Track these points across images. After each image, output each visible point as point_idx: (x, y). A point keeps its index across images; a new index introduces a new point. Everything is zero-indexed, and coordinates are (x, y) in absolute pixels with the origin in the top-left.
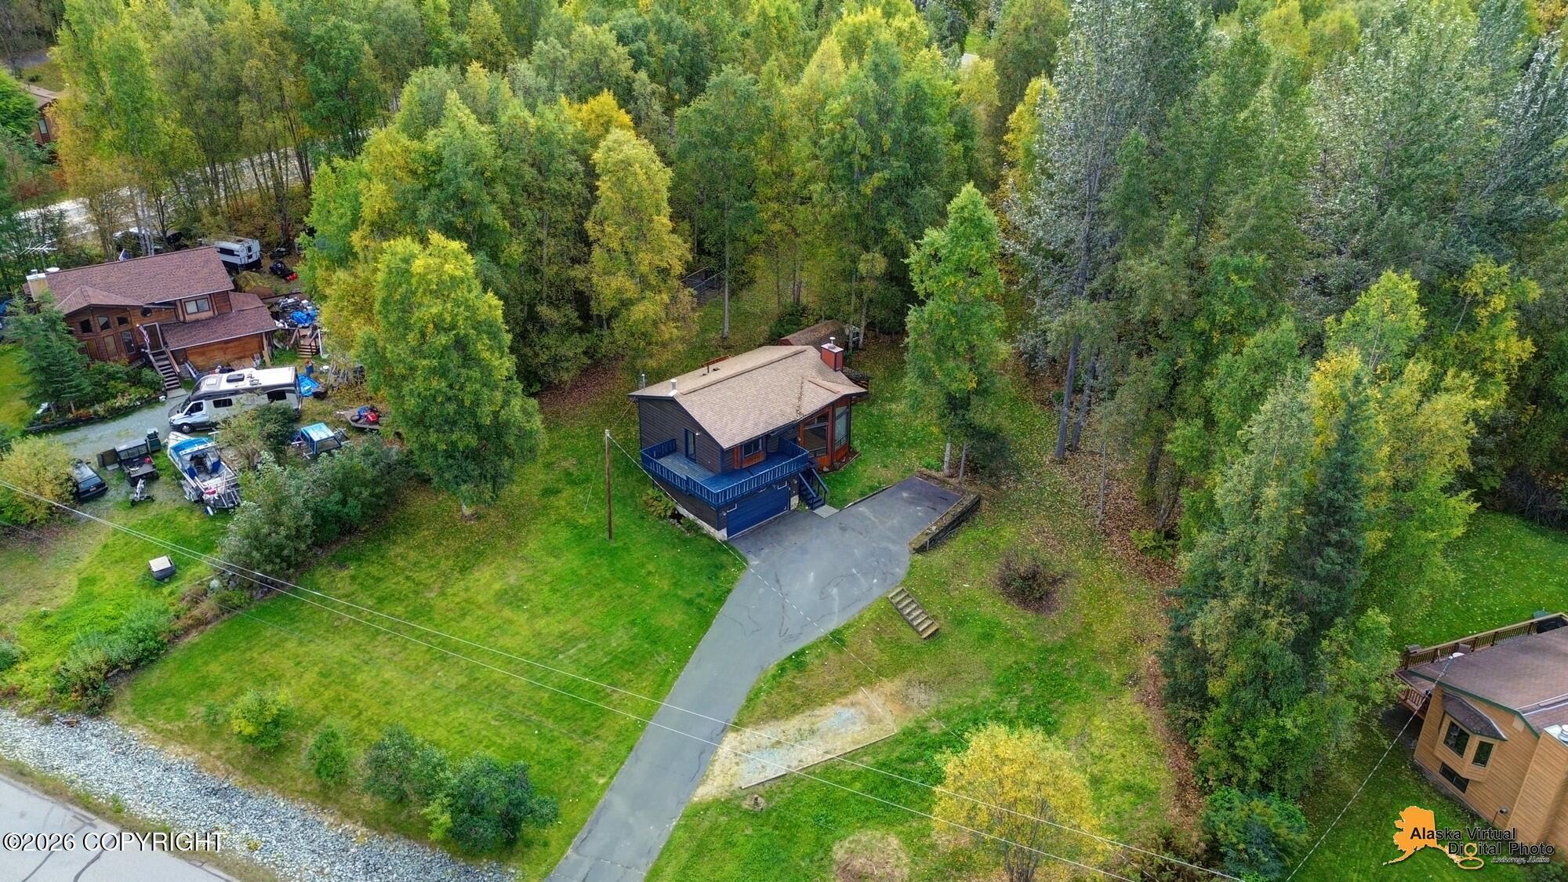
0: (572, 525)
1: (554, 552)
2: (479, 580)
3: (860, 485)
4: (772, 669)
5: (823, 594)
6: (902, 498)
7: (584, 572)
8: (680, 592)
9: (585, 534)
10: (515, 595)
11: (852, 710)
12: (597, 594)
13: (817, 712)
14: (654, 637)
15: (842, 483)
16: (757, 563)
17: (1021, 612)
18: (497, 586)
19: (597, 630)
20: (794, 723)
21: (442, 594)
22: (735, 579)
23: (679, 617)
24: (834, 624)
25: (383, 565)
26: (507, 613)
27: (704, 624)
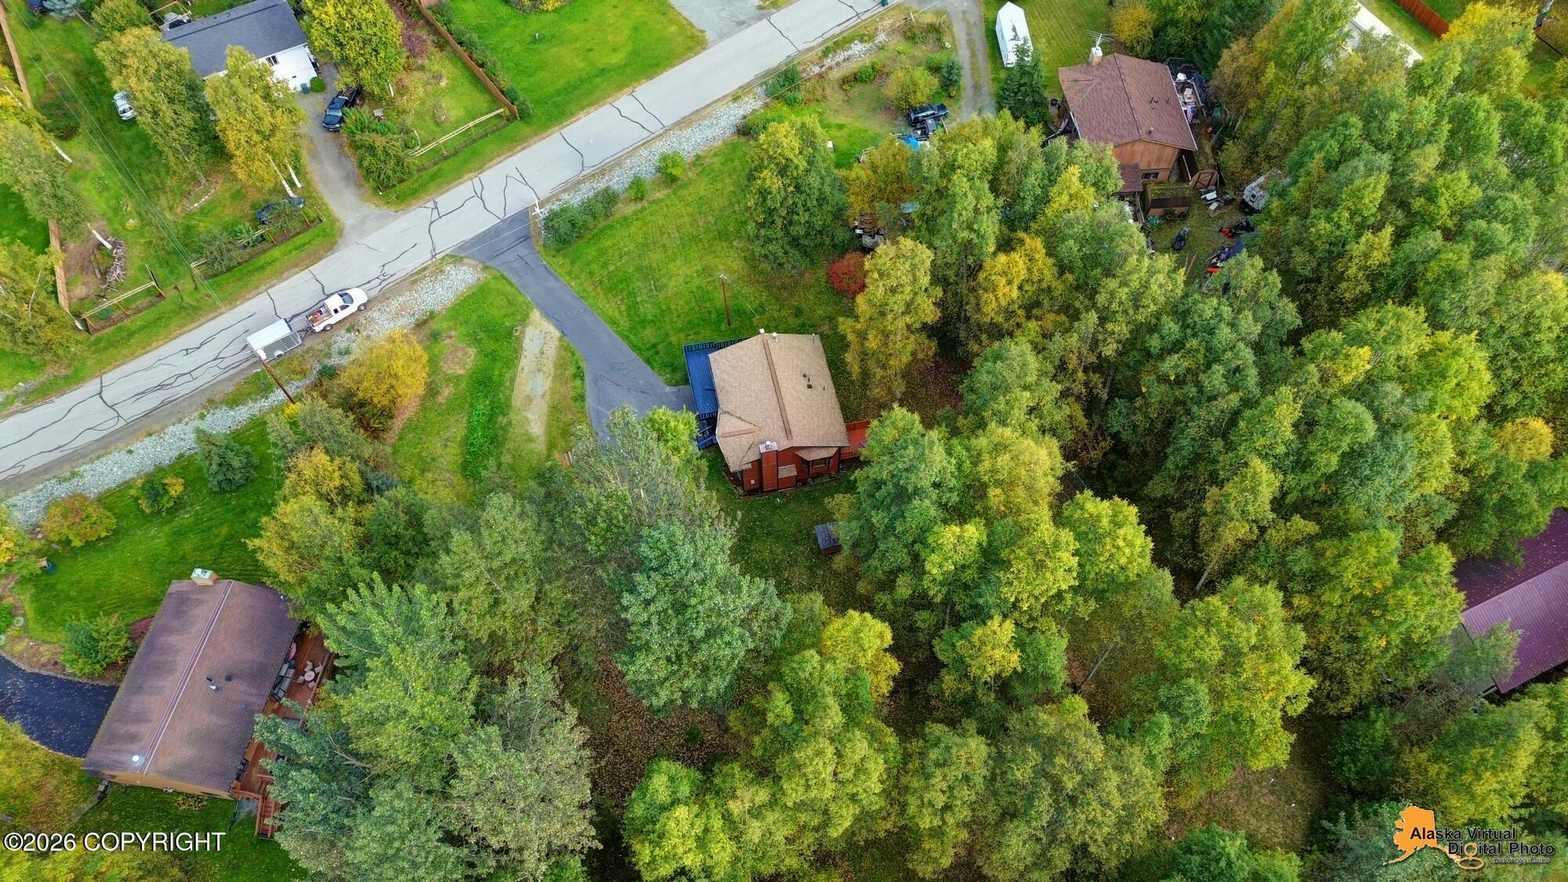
11: (540, 393)
13: (550, 378)
14: (643, 323)
20: (549, 366)
22: (660, 374)
26: (699, 268)
27: (635, 348)
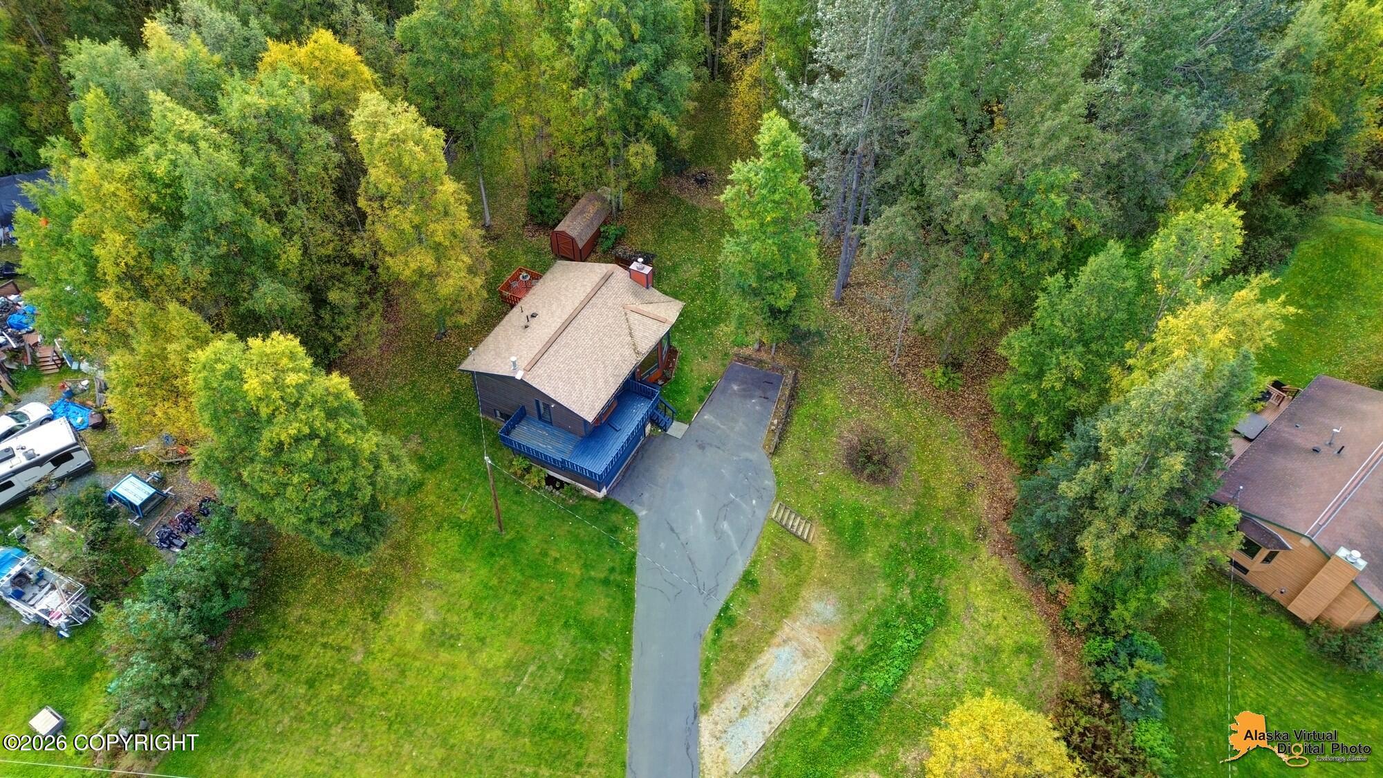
0: (457, 525)
1: (454, 565)
2: (398, 625)
3: (694, 389)
4: (709, 634)
5: (719, 534)
6: (734, 393)
7: (495, 582)
8: (593, 573)
9: (473, 532)
10: (443, 633)
11: (787, 648)
12: (519, 603)
13: (760, 662)
14: (589, 632)
15: (679, 392)
16: (644, 513)
17: (873, 488)
18: (419, 627)
19: (537, 647)
20: (748, 681)
21: (368, 653)
22: (633, 538)
23: (604, 602)
24: (740, 566)
25: (290, 638)
26: (444, 656)
27: (628, 602)
